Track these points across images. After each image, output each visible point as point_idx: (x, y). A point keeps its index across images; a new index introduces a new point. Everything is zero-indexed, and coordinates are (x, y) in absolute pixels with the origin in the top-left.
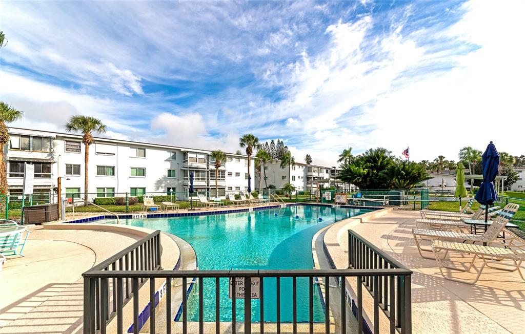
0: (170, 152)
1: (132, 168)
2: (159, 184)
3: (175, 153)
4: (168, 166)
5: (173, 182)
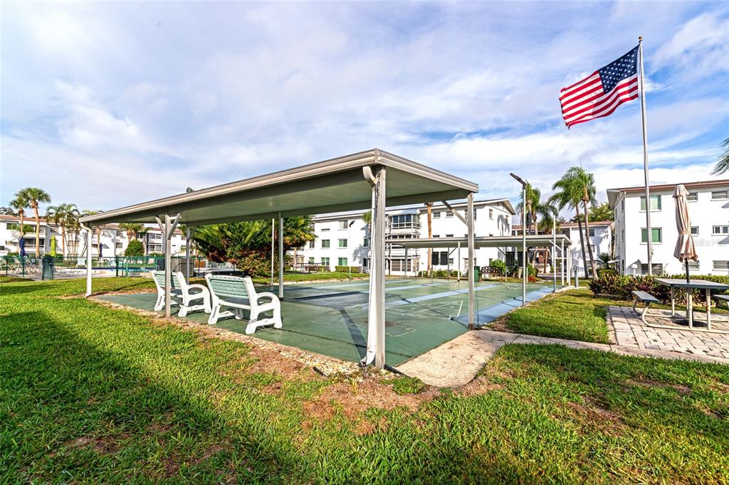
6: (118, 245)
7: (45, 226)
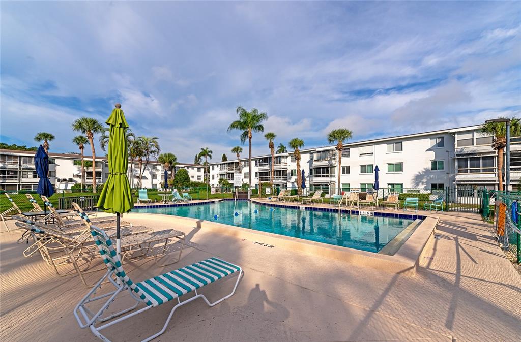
0: (435, 138)
1: (389, 164)
2: (418, 179)
3: (442, 138)
4: (432, 156)
5: (439, 177)
6: (154, 176)
7: (101, 162)
